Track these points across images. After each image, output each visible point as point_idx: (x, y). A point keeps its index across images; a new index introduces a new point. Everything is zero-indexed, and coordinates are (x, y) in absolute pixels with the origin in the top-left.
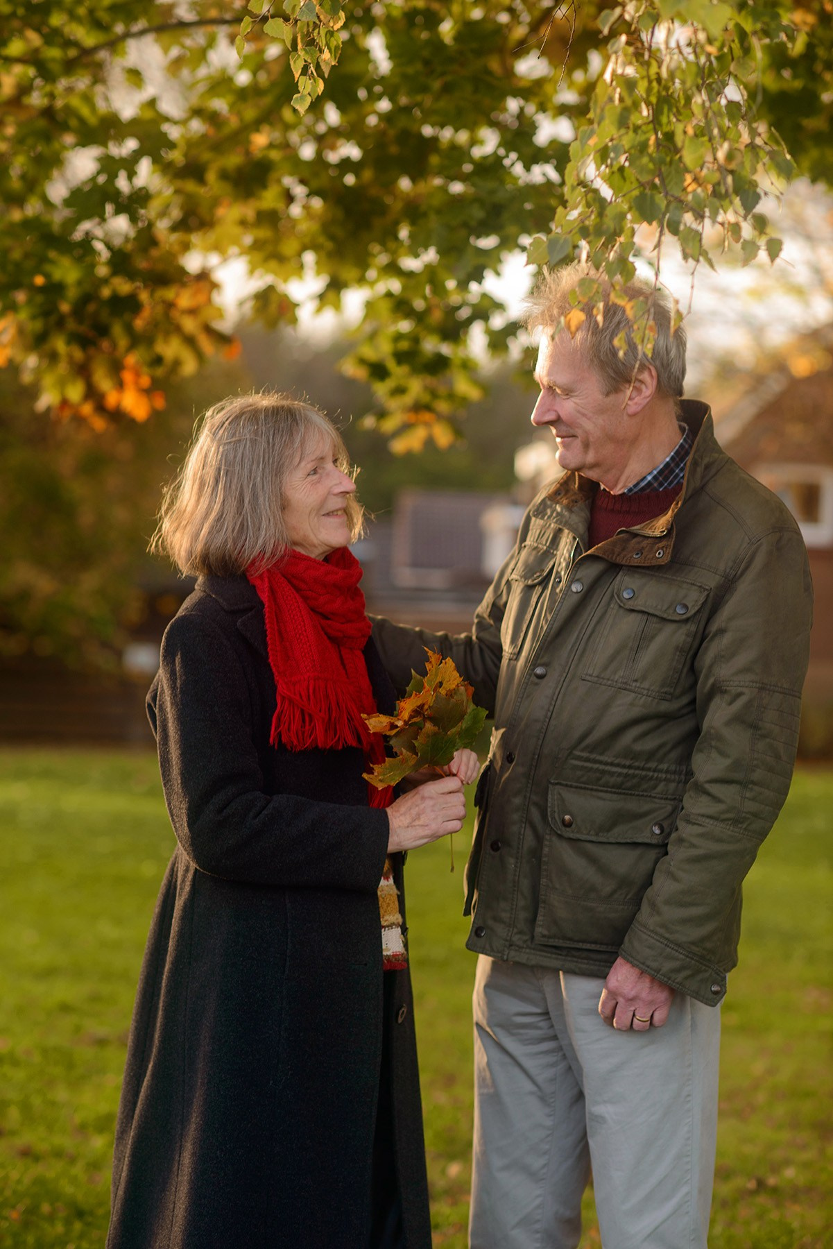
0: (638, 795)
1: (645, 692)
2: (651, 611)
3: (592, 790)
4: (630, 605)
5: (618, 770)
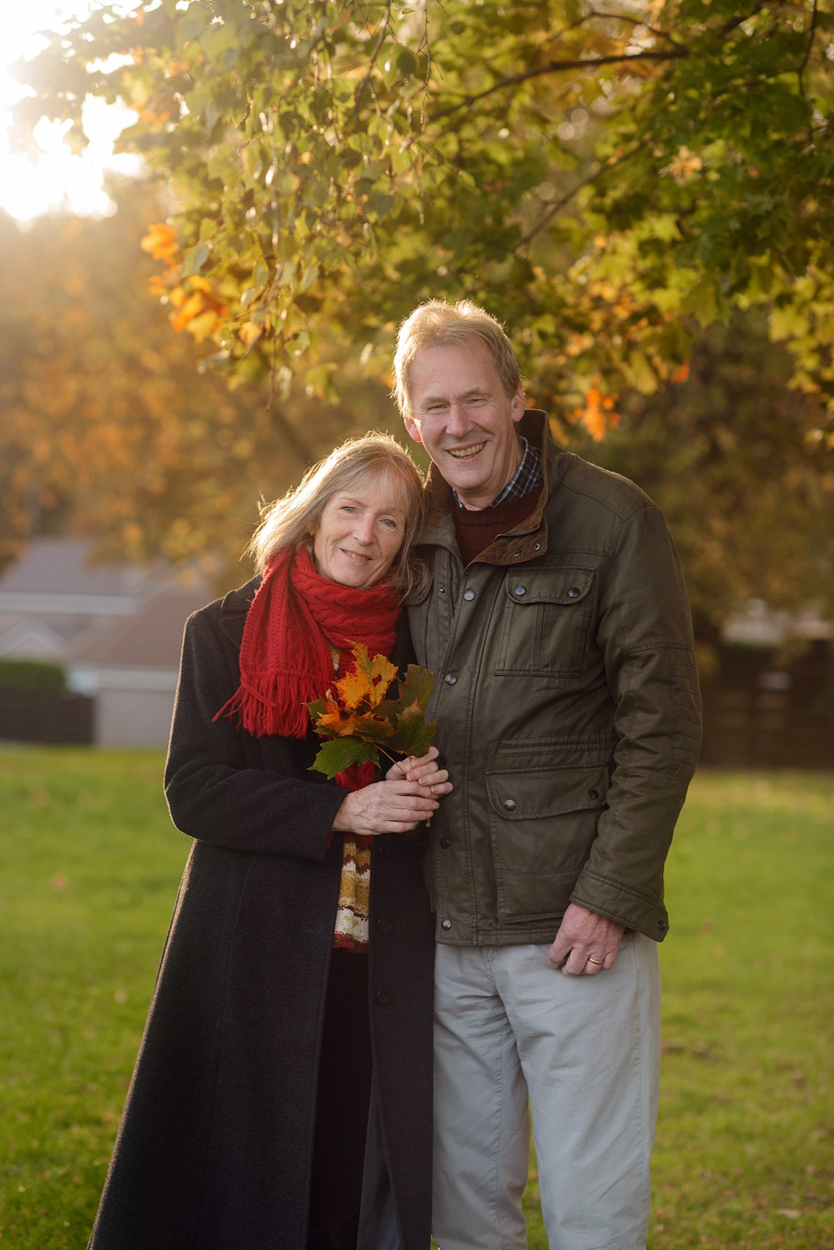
0: (567, 769)
1: (557, 674)
2: (547, 600)
3: (525, 772)
4: (524, 600)
5: (546, 749)
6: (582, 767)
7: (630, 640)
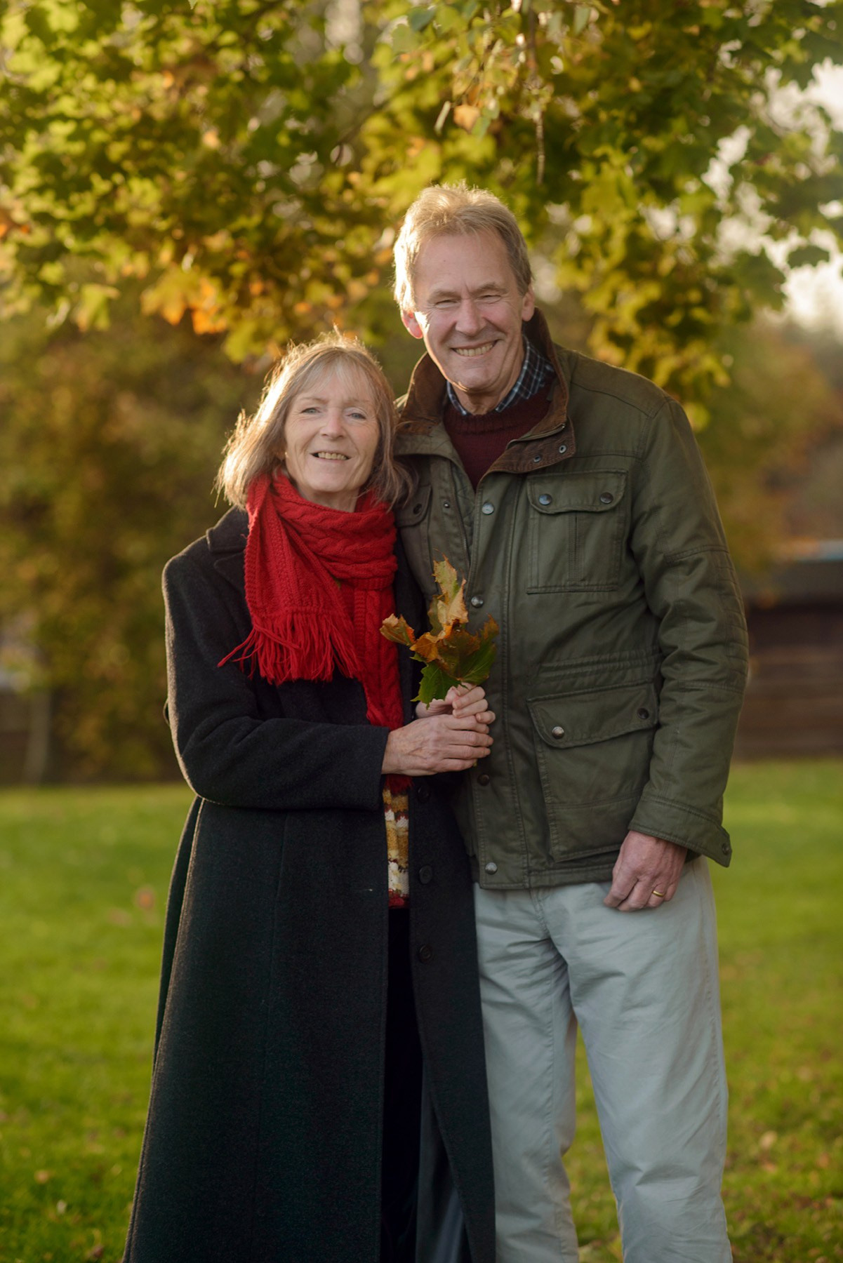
0: (613, 689)
1: (595, 588)
2: (579, 508)
3: (570, 696)
4: (552, 510)
5: (588, 669)
6: (627, 686)
7: (673, 544)
